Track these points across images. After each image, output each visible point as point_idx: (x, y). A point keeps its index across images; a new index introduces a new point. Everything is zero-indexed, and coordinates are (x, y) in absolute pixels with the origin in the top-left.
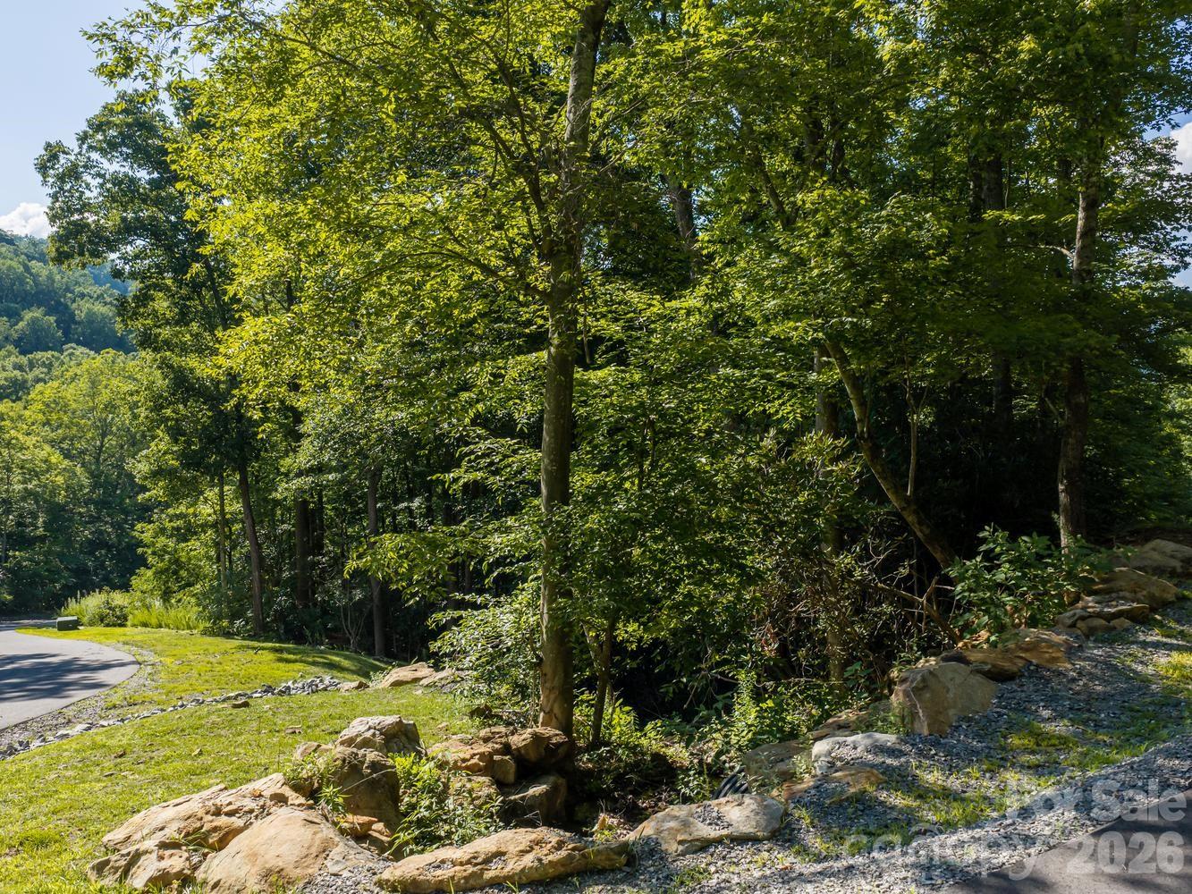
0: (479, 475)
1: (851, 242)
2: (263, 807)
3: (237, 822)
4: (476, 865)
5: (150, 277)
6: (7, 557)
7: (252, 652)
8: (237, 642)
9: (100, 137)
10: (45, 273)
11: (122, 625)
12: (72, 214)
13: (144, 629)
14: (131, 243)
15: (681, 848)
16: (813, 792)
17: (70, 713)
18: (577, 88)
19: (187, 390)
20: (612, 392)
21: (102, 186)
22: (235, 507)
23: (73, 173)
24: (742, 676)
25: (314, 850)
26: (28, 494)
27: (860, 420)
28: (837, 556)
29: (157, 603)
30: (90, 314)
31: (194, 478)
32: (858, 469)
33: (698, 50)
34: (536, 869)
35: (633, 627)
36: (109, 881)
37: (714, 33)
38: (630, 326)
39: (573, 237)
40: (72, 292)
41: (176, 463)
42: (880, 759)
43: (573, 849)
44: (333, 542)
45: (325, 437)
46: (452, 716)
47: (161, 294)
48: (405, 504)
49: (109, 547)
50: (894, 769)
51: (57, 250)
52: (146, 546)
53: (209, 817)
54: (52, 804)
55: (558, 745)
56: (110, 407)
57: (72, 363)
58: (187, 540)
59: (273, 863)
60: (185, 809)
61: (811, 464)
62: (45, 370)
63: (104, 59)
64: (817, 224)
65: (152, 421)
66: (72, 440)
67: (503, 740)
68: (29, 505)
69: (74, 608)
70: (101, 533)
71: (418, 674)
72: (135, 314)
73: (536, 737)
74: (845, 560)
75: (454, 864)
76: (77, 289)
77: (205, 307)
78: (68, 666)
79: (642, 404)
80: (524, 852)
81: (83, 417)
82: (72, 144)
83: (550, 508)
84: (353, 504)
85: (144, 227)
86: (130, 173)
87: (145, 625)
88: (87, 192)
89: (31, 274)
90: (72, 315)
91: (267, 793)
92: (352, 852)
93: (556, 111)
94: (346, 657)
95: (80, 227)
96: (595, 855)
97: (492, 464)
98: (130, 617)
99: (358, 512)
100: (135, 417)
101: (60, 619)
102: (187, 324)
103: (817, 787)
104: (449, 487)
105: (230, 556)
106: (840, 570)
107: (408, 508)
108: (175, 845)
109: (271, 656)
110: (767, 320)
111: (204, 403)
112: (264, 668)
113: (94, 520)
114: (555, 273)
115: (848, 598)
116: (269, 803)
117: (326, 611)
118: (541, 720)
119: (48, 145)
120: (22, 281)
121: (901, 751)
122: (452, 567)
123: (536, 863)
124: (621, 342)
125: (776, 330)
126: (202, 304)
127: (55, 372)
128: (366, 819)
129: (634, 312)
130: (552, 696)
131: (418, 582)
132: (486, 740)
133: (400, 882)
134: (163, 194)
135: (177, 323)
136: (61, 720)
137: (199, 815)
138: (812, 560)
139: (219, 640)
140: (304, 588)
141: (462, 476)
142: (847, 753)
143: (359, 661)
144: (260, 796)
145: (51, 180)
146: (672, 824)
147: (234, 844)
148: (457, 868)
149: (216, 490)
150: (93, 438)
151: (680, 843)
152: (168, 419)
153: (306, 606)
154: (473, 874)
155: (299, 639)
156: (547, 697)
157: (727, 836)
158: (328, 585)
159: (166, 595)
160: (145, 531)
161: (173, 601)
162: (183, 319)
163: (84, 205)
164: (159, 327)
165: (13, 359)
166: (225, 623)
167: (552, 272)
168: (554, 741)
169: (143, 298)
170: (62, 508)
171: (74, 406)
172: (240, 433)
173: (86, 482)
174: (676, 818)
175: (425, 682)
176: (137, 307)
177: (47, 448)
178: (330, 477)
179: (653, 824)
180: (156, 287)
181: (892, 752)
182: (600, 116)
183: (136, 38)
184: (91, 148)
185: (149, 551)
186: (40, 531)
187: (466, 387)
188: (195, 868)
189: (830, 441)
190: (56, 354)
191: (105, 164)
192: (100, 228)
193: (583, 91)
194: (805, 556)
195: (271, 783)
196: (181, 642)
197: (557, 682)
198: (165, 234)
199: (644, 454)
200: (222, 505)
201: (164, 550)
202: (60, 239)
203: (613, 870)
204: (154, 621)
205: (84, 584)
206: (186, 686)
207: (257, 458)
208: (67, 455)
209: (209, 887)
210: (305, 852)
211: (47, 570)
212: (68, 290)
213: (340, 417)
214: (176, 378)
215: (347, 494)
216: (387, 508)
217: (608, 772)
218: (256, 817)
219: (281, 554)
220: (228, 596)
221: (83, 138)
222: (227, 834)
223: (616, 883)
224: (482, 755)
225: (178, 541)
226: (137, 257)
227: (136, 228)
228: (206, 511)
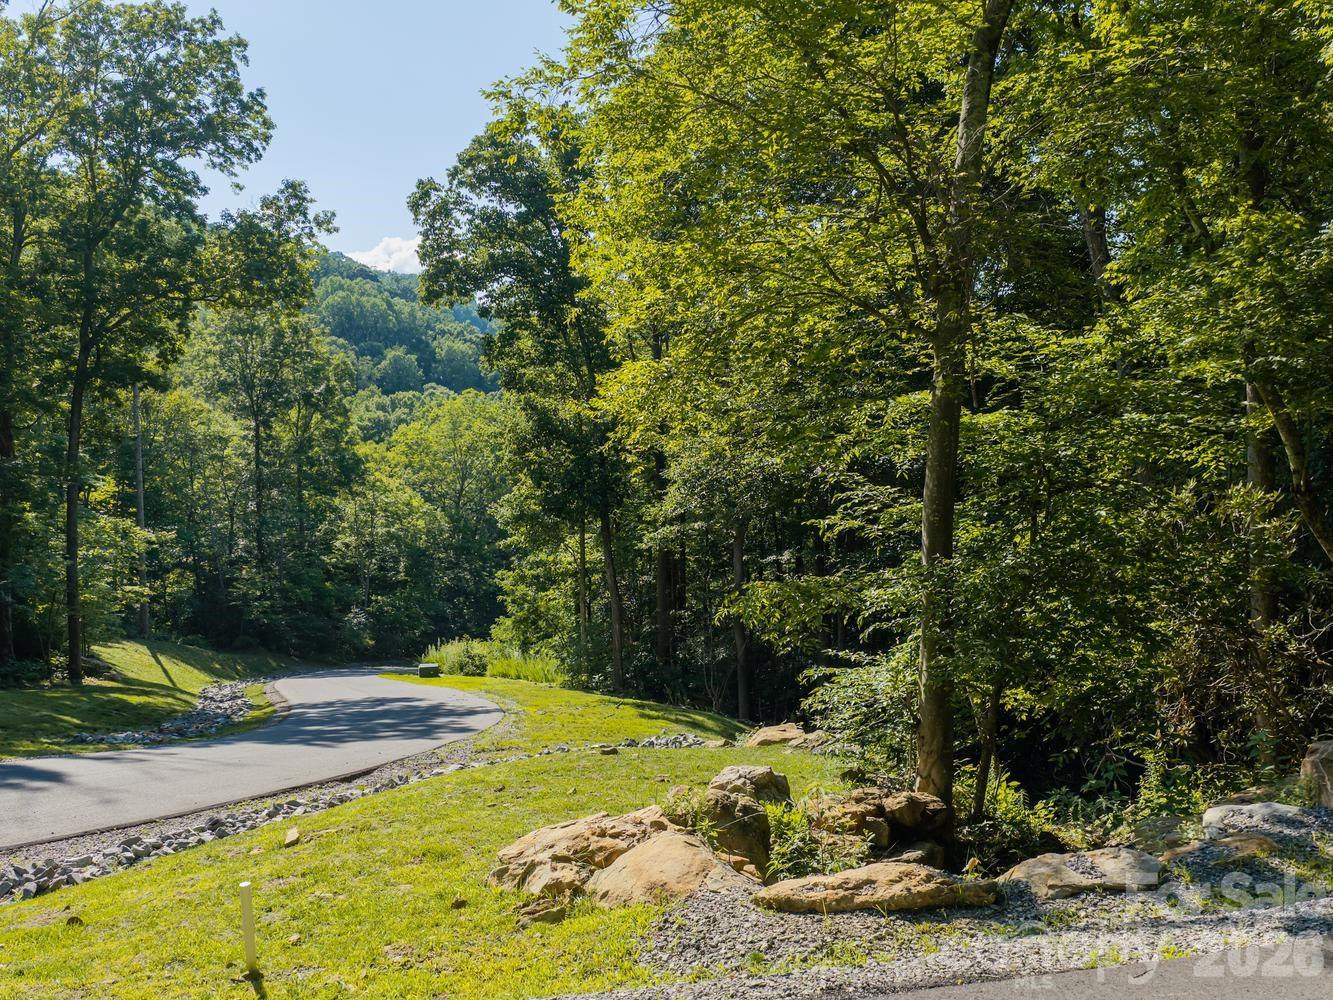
0: (856, 523)
1: (1281, 271)
2: (644, 832)
3: (621, 844)
4: (847, 889)
5: (516, 315)
6: (370, 601)
7: (614, 706)
8: (596, 696)
9: (469, 172)
10: (407, 310)
11: (481, 675)
12: (442, 252)
13: (503, 680)
14: (497, 280)
15: (1051, 892)
16: (1197, 853)
17: (442, 753)
18: (970, 112)
19: (551, 433)
20: (1003, 438)
21: (471, 222)
22: (596, 555)
23: (444, 210)
24: (1149, 756)
25: (695, 869)
26: (391, 536)
27: (1295, 471)
28: (1268, 627)
29: (516, 654)
30: (450, 350)
31: (556, 524)
32: (1295, 527)
33: (1107, 61)
34: (905, 897)
35: (1021, 693)
36: (508, 886)
37: (1127, 42)
38: (1026, 365)
39: (961, 274)
40: (433, 329)
41: (538, 508)
42: (1277, 829)
43: (942, 883)
44: (695, 597)
45: (690, 483)
46: (823, 776)
47: (526, 333)
48: (773, 557)
49: (467, 596)
50: (1290, 838)
51: (427, 289)
52: (506, 593)
53: (595, 838)
54: (446, 825)
55: (935, 812)
56: (472, 449)
57: (434, 403)
58: (545, 590)
59: (657, 878)
60: (572, 831)
61: (1239, 520)
62: (407, 410)
63: (500, 116)
64: (1241, 252)
65: (515, 465)
66: (432, 483)
67: (877, 802)
68: (392, 549)
69: (433, 657)
70: (460, 579)
71: (787, 735)
72: (501, 353)
73: (912, 801)
74: (1278, 630)
75: (826, 887)
76: (438, 326)
77: (570, 346)
78: (435, 711)
79: (1035, 452)
80: (893, 882)
81: (444, 459)
82: (443, 180)
83: (931, 560)
84: (717, 556)
85: (510, 264)
86: (499, 208)
87: (505, 676)
88: (456, 228)
89: (394, 311)
90: (433, 353)
91: (647, 821)
92: (729, 874)
93: (947, 132)
94: (710, 718)
95: (449, 266)
96: (964, 891)
97: (869, 512)
98: (489, 667)
99: (723, 565)
100: (498, 459)
101: (421, 666)
102: (551, 364)
103: (1202, 850)
104: (823, 534)
105: (589, 608)
106: (1270, 641)
107: (777, 562)
108: (565, 859)
109: (634, 711)
110: (1179, 359)
111: (568, 446)
112: (627, 723)
113: (452, 566)
114: (942, 311)
115: (1280, 675)
116: (649, 829)
117: (687, 669)
118: (917, 784)
119: (421, 182)
120: (385, 320)
121: (1302, 822)
122: (827, 618)
123: (905, 892)
124: (1013, 383)
125: (1189, 370)
126: (567, 343)
127: (417, 413)
128: (739, 858)
129: (1031, 349)
130: (931, 761)
131: (790, 632)
132: (858, 801)
133: (775, 900)
134: (530, 228)
135: (542, 363)
136: (434, 760)
137: (586, 835)
138: (1236, 630)
139: (579, 693)
140: (666, 643)
141: (836, 524)
142: (1241, 821)
143: (723, 722)
144: (641, 823)
145: (422, 218)
146: (1043, 870)
147: (619, 862)
148: (829, 891)
149: (577, 537)
150: (453, 481)
151: (1051, 887)
152: (532, 462)
153: (667, 663)
154: (844, 898)
155: (660, 698)
156: (925, 762)
157: (1100, 885)
158: (690, 641)
159: (525, 646)
160: (505, 579)
161: (532, 652)
162: (547, 358)
163: (454, 243)
164: (524, 367)
165: (376, 399)
166: (584, 678)
167: (938, 309)
168: (931, 807)
169: (509, 338)
170: (423, 552)
171: (435, 448)
172: (604, 478)
173: (446, 526)
174: (1048, 864)
175: (794, 743)
176: (503, 346)
177: (409, 490)
178: (696, 526)
179: (1023, 868)
180: (521, 325)
181: (1291, 822)
182: (996, 135)
183: (529, 94)
184: (461, 183)
185: (509, 600)
186: (401, 576)
187: (842, 429)
188: (584, 881)
189: (1261, 494)
190: (417, 394)
191: (475, 200)
192: (468, 266)
193: (977, 117)
194: (1229, 624)
195: (651, 813)
196: (541, 693)
197: (934, 747)
198: (532, 270)
199: (1037, 505)
200: (583, 554)
201: (524, 597)
202: (431, 277)
203: (981, 907)
204: (513, 673)
205: (444, 632)
206: (550, 735)
207: (620, 504)
208: (428, 498)
209: (598, 897)
210: (686, 870)
211: (407, 616)
212: (429, 327)
213: (706, 462)
214: (540, 420)
215: (714, 544)
216: (754, 562)
217: (990, 846)
218: (638, 840)
219: (641, 606)
220: (587, 650)
221: (453, 174)
222: (612, 854)
223: (984, 919)
224: (854, 815)
225: (537, 591)
226: (503, 294)
227: (504, 265)
228: (566, 559)
